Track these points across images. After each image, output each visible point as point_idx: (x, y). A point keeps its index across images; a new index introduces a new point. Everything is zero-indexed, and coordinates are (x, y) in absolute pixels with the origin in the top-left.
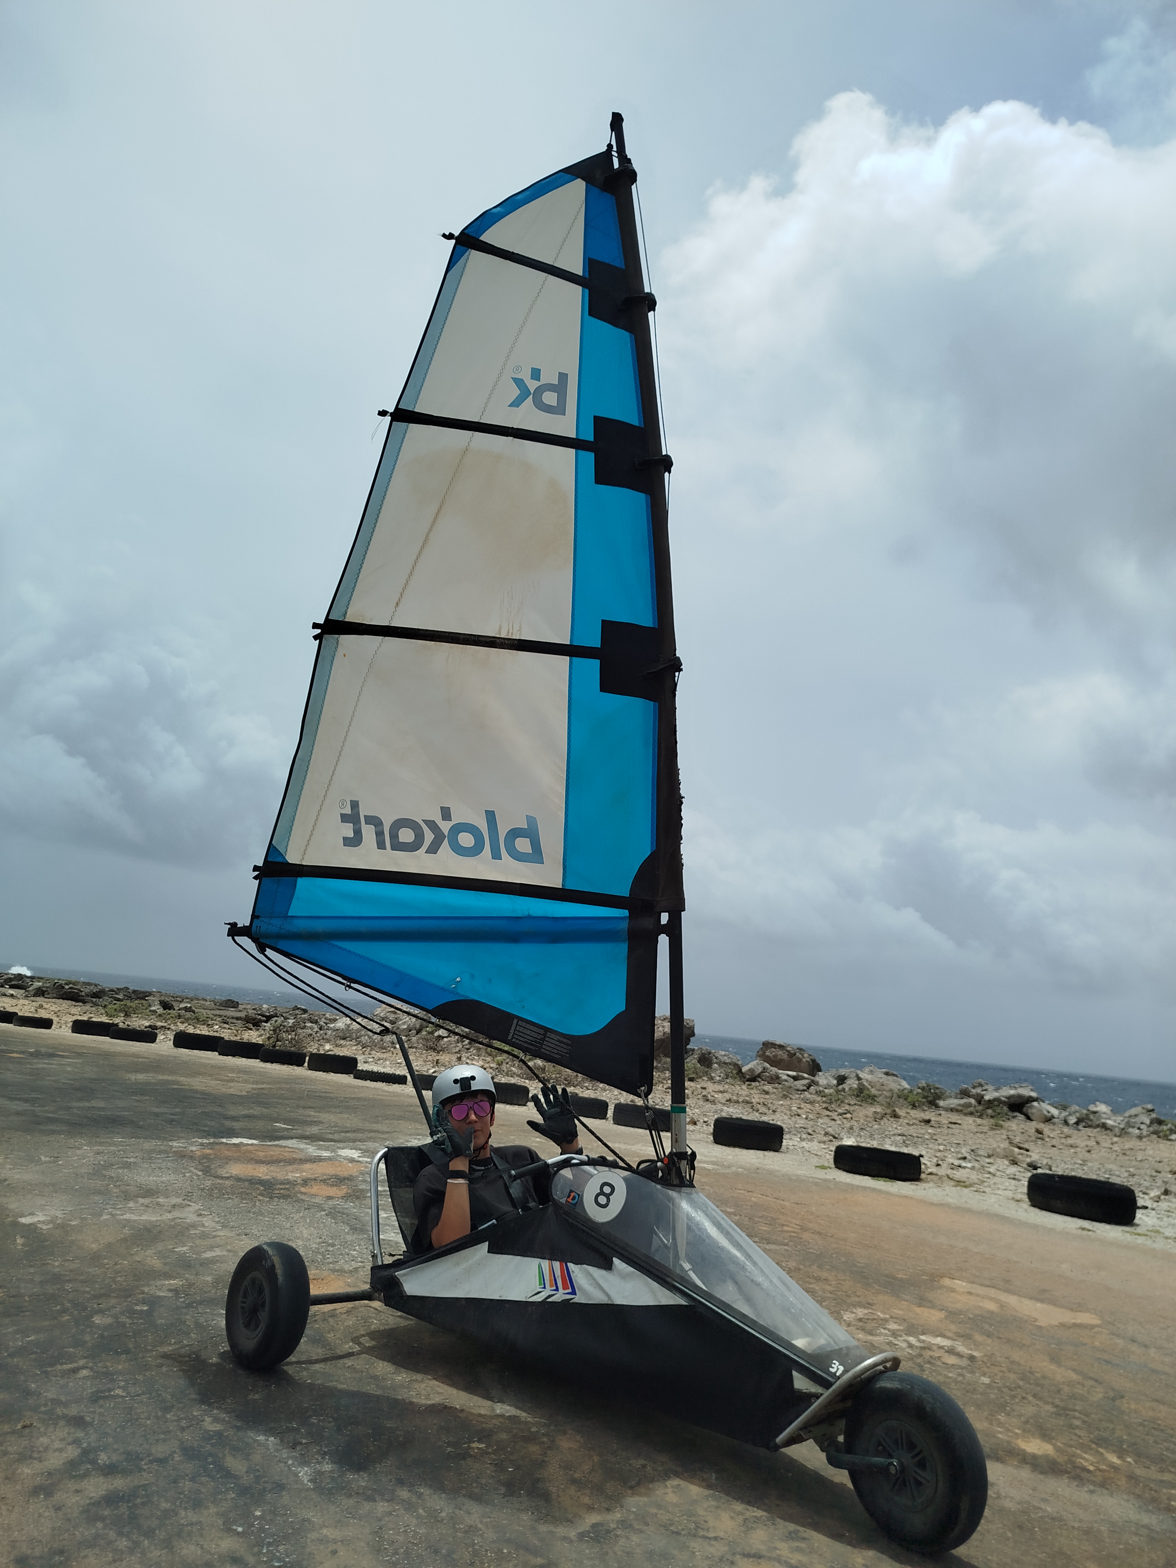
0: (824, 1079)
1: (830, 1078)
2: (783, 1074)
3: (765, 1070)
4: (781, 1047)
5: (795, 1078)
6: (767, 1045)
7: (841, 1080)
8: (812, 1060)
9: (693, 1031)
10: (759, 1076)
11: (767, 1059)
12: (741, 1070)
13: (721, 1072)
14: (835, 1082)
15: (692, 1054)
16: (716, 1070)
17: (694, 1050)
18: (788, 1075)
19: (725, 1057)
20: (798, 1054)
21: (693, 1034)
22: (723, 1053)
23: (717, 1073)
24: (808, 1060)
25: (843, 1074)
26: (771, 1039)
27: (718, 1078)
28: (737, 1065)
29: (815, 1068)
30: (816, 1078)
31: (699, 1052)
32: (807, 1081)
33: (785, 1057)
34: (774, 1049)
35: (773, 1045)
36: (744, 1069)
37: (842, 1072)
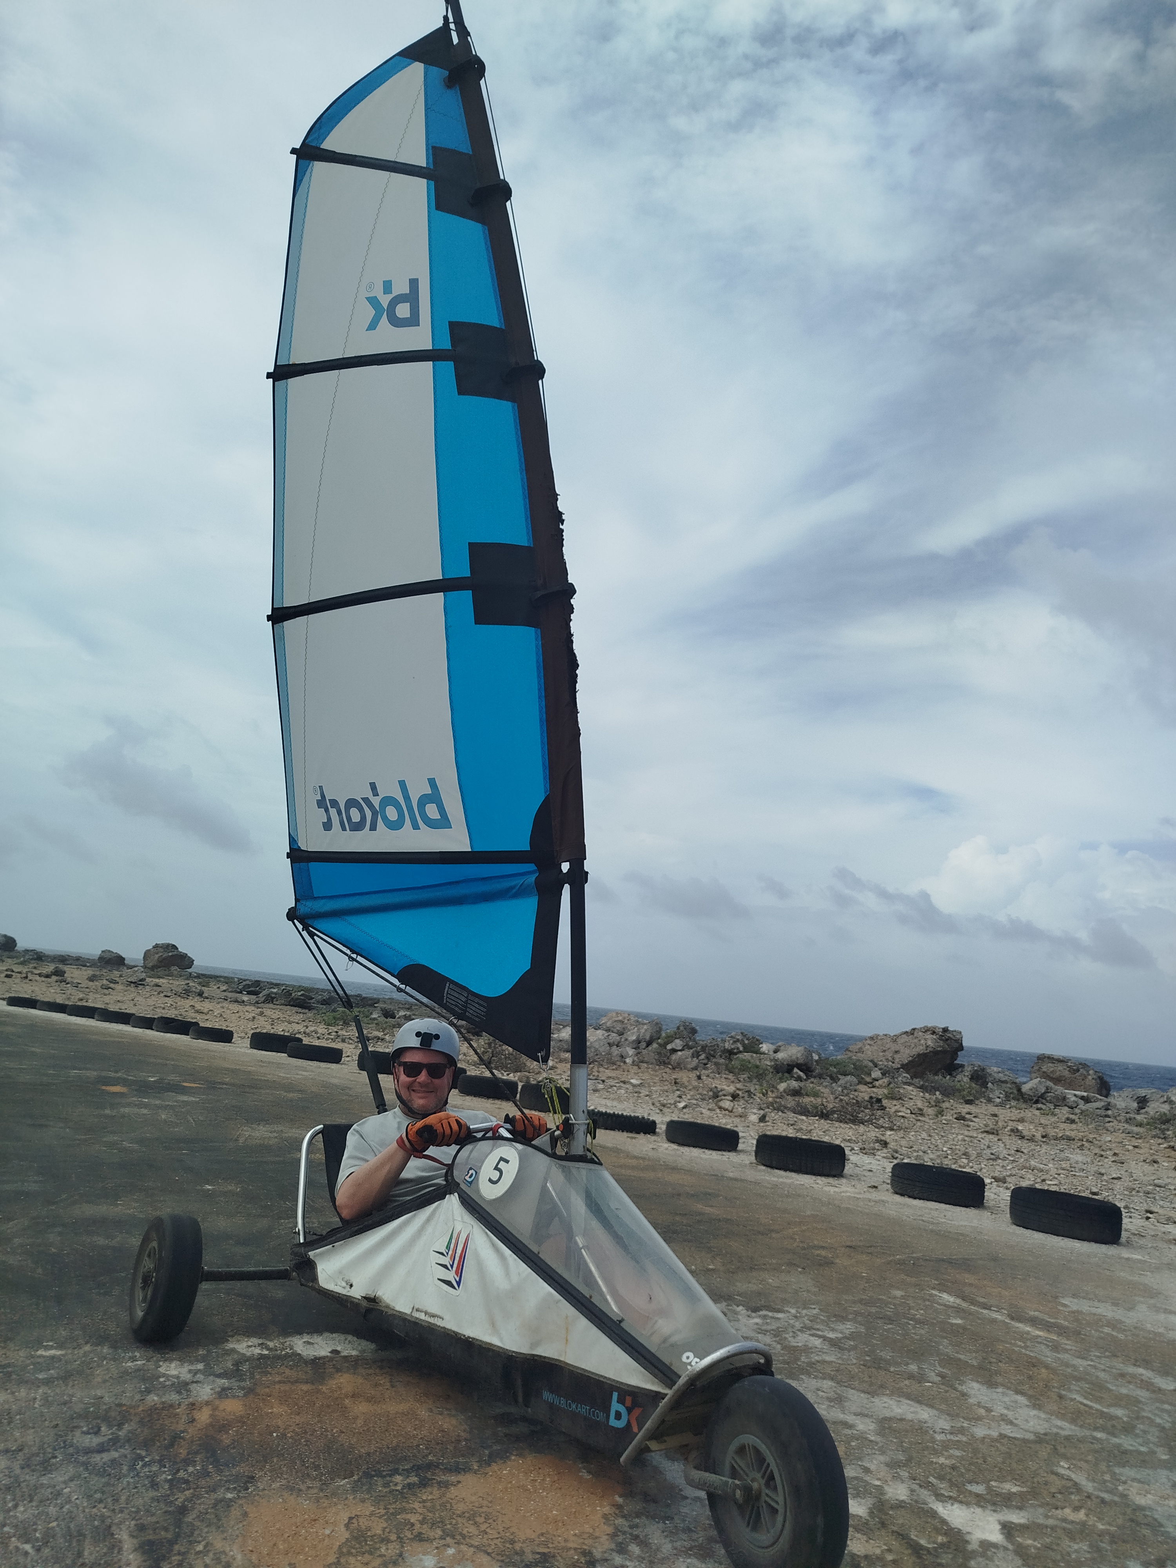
0: (1121, 1100)
1: (1129, 1100)
2: (1071, 1095)
3: (1048, 1090)
4: (1060, 1061)
5: (1087, 1100)
6: (1042, 1058)
7: (1143, 1102)
8: (1099, 1077)
9: (962, 1044)
10: (1042, 1096)
11: (1046, 1076)
12: (1019, 1090)
13: (1001, 1093)
14: (1135, 1105)
15: (962, 1071)
16: (992, 1091)
17: (962, 1066)
18: (1075, 1095)
19: (1000, 1075)
20: (1081, 1070)
21: (961, 1048)
22: (995, 1069)
23: (997, 1094)
24: (1095, 1077)
25: (1144, 1095)
26: (1048, 1052)
27: (998, 1100)
28: (1016, 1083)
29: (1104, 1087)
30: (1110, 1099)
31: (970, 1069)
32: (1103, 1104)
33: (1066, 1073)
34: (1050, 1065)
35: (1051, 1059)
36: (1025, 1088)
37: (1142, 1092)
